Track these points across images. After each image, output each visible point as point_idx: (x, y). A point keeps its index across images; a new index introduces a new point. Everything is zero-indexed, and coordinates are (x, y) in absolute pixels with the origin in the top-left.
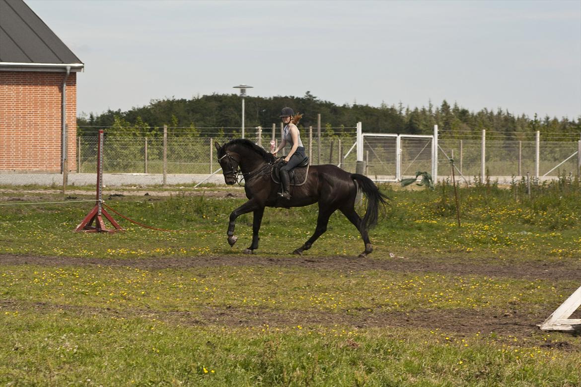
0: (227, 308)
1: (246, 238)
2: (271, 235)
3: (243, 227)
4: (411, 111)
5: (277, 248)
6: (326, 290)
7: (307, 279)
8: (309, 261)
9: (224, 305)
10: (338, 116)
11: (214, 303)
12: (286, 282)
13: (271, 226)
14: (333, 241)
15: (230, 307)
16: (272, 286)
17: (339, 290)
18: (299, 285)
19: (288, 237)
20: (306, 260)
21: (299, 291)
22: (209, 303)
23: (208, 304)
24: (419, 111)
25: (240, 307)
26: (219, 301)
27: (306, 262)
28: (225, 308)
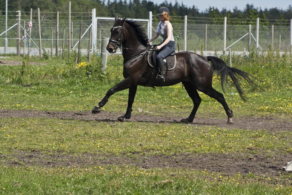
0: (32, 151)
1: (23, 96)
2: (42, 93)
3: (19, 87)
4: (111, 2)
5: (50, 104)
6: (101, 137)
7: (82, 128)
8: (78, 114)
9: (29, 149)
10: (58, 5)
11: (21, 147)
12: (67, 131)
13: (40, 87)
14: (90, 98)
15: (34, 150)
16: (56, 133)
17: (111, 137)
18: (77, 133)
19: (55, 95)
20: (76, 114)
21: (80, 137)
22: (17, 148)
23: (15, 148)
24: (117, 2)
25: (42, 150)
26: (24, 145)
27: (76, 115)
28: (30, 151)
